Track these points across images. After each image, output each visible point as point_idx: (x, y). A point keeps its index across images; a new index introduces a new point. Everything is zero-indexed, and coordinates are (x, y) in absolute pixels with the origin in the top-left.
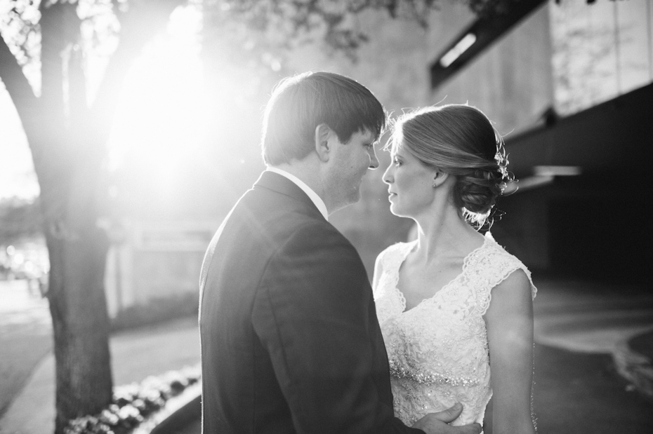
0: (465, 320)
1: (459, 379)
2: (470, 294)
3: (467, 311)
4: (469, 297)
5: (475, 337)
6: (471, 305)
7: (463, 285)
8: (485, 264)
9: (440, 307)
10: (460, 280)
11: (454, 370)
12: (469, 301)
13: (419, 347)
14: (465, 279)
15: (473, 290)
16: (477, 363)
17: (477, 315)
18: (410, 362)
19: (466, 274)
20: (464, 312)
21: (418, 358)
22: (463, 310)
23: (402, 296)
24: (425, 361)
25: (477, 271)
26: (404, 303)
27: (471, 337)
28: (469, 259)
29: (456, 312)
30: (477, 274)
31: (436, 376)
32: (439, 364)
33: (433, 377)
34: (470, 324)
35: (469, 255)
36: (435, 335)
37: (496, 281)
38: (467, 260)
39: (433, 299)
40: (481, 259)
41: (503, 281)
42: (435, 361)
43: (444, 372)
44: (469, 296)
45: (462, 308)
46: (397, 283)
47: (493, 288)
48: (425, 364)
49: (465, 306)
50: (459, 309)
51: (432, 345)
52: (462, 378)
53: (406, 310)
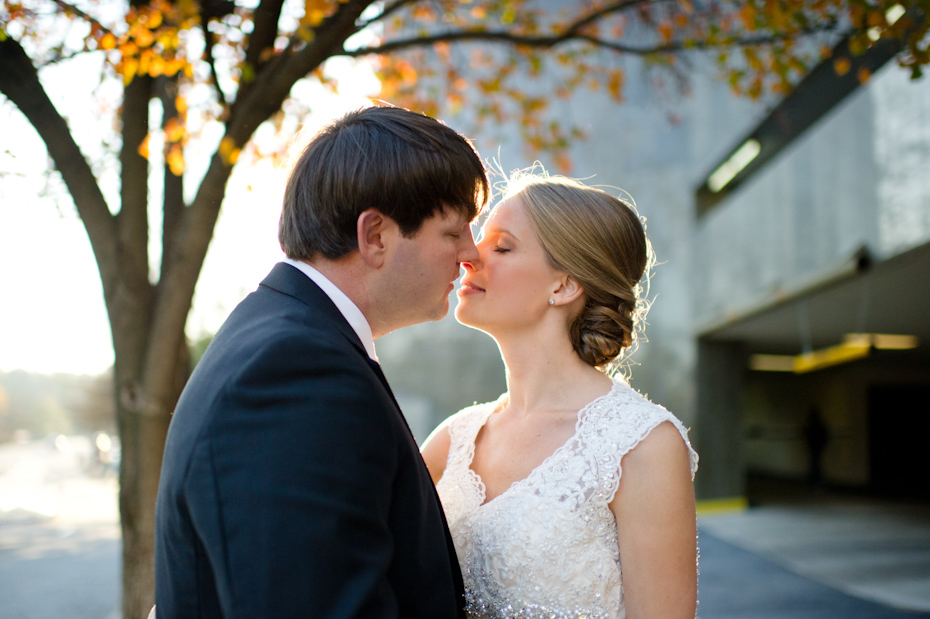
0: (579, 511)
1: (573, 613)
2: (587, 467)
3: (582, 496)
4: (585, 474)
5: (598, 542)
6: (588, 486)
7: (576, 455)
8: (611, 418)
9: (537, 492)
10: (571, 447)
11: (562, 598)
12: (584, 479)
13: (502, 560)
14: (580, 444)
15: (592, 461)
16: (603, 585)
17: (599, 504)
18: (490, 587)
19: (581, 437)
20: (577, 497)
21: (501, 578)
22: (576, 494)
23: (480, 482)
24: (513, 583)
25: (599, 431)
26: (483, 492)
27: (591, 540)
28: (587, 413)
29: (563, 498)
30: (599, 435)
31: (533, 610)
32: (537, 588)
33: (528, 610)
34: (587, 518)
35: (586, 408)
36: (529, 538)
37: (628, 444)
38: (584, 415)
39: (529, 479)
40: (606, 411)
41: (640, 442)
42: (529, 582)
43: (547, 603)
44: (586, 471)
45: (573, 492)
46: (471, 461)
47: (625, 456)
48: (513, 588)
49: (578, 487)
50: (568, 492)
51: (525, 556)
52: (577, 612)
53: (486, 501)
